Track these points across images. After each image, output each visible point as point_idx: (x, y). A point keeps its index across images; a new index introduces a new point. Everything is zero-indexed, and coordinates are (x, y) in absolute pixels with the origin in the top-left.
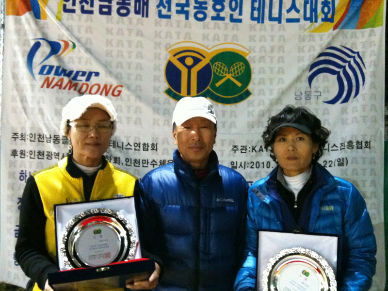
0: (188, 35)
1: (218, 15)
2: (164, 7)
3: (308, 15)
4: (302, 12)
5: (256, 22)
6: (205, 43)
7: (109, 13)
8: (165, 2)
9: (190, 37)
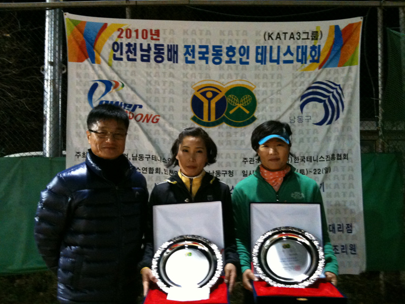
0: (208, 76)
1: (231, 59)
2: (190, 55)
3: (300, 58)
4: (295, 55)
5: (259, 64)
6: (222, 80)
7: (148, 60)
8: (190, 51)
9: (210, 77)
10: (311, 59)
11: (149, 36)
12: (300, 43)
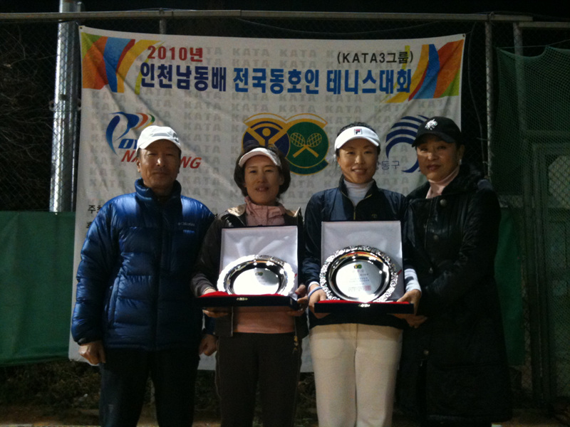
0: (265, 107)
1: (294, 87)
2: (241, 81)
3: (384, 86)
4: (378, 83)
5: (332, 93)
6: (283, 114)
7: (187, 87)
8: (241, 75)
9: (267, 109)
10: (399, 87)
11: (189, 56)
12: (384, 67)
